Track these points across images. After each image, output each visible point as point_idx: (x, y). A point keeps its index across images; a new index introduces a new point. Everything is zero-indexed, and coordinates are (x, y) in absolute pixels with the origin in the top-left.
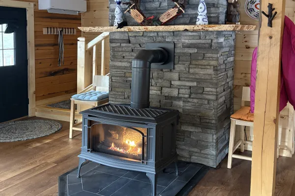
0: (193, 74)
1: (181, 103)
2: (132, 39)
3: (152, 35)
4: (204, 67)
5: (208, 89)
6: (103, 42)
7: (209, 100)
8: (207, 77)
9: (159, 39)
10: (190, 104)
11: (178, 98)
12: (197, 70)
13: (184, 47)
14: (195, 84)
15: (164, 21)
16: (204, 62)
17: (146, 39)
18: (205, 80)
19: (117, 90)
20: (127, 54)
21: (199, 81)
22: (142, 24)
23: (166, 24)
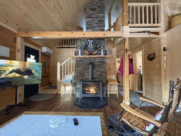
0: (100, 70)
1: (97, 79)
2: (83, 60)
3: (89, 59)
4: (102, 68)
5: (104, 74)
6: (66, 63)
7: (104, 77)
8: (103, 71)
9: (91, 60)
10: (99, 79)
11: (96, 78)
12: (100, 69)
13: (97, 62)
14: (100, 73)
15: (94, 54)
16: (102, 66)
17: (87, 60)
18: (103, 72)
19: (79, 77)
20: (81, 65)
21: (101, 72)
22: (88, 55)
23: (95, 55)
